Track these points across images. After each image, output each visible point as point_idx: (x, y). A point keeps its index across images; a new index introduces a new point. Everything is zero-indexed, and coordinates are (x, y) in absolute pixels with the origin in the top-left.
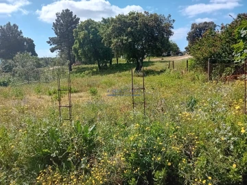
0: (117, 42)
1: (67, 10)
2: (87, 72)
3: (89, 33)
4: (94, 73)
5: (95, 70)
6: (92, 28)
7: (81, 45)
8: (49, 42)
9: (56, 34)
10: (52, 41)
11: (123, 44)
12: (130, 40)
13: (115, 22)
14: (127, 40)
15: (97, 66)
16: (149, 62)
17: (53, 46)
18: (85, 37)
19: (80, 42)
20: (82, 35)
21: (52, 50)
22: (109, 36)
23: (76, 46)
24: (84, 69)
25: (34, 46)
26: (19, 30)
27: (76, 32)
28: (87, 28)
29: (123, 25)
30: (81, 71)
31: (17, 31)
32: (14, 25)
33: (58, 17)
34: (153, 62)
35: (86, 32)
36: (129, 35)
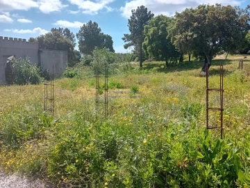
0: (181, 38)
1: (142, 7)
2: (155, 68)
3: (158, 29)
4: (160, 70)
5: (163, 67)
6: (162, 23)
7: (151, 42)
8: (124, 39)
9: (131, 31)
10: (127, 37)
11: (187, 40)
12: (195, 36)
13: (182, 17)
14: (192, 36)
15: (165, 62)
16: (226, 60)
17: (127, 43)
18: (155, 33)
19: (149, 38)
20: (151, 31)
21: (126, 47)
22: (175, 32)
23: (146, 42)
24: (154, 65)
25: (112, 42)
26: (98, 27)
27: (147, 28)
28: (157, 25)
29: (189, 20)
30: (150, 67)
31: (96, 28)
32: (95, 23)
33: (133, 14)
34: (230, 61)
35: (156, 28)
36: (195, 30)
